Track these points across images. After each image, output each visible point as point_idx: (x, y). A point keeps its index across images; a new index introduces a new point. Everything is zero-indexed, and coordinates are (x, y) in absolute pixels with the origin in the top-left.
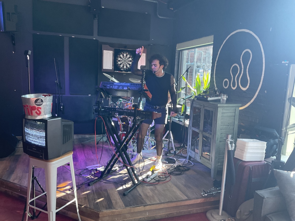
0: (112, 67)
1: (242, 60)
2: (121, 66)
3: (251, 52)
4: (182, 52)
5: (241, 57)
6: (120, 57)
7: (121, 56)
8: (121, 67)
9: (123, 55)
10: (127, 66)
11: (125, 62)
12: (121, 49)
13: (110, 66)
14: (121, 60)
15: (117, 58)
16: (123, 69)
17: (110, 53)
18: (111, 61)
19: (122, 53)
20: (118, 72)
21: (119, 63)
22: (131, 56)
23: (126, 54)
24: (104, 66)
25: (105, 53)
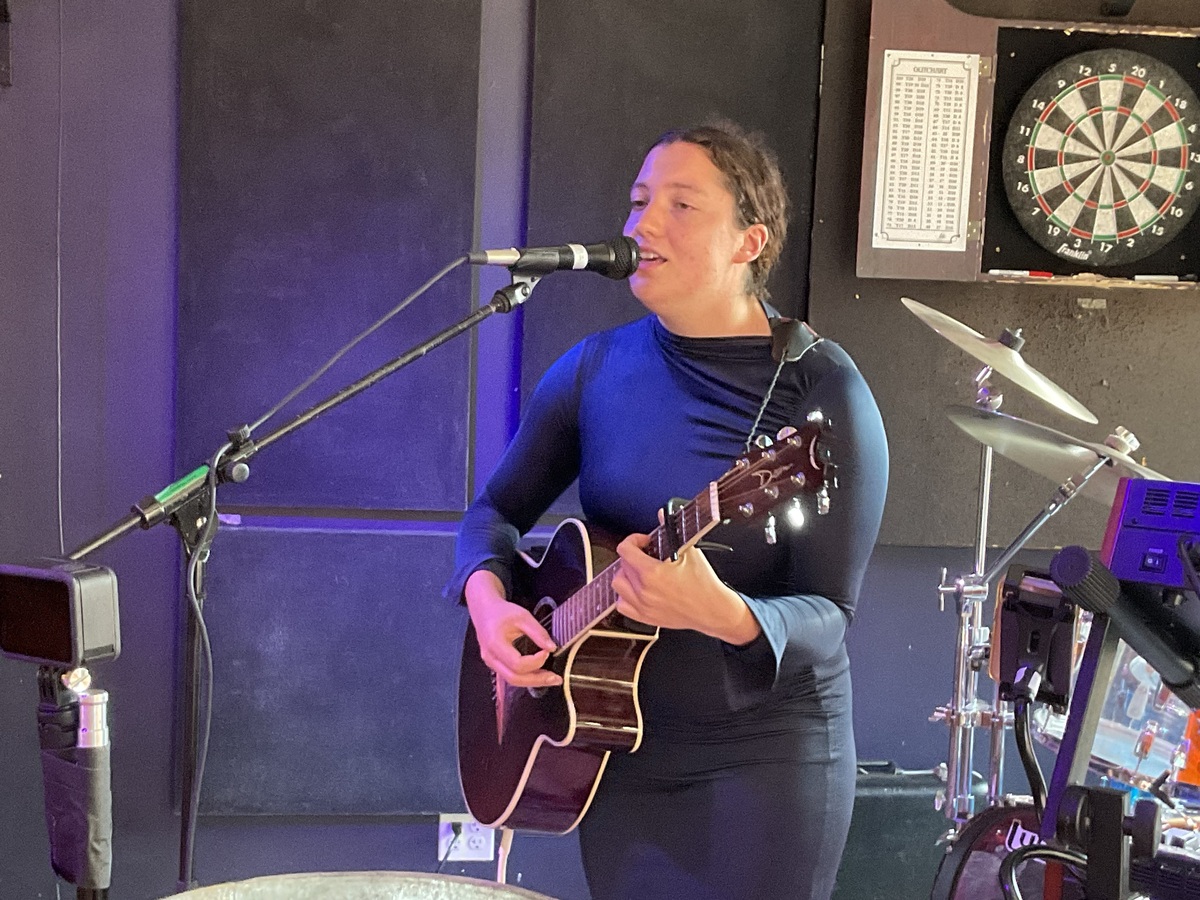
0: (965, 224)
2: (1066, 214)
6: (1060, 122)
7: (1071, 104)
8: (1056, 223)
9: (1092, 98)
10: (1124, 220)
11: (1113, 165)
12: (1072, 30)
13: (944, 213)
14: (1065, 150)
15: (1025, 132)
16: (1080, 250)
17: (957, 82)
18: (956, 164)
19: (1084, 71)
20: (1022, 285)
21: (1042, 185)
22: (1180, 103)
23: (1121, 79)
24: (886, 221)
25: (898, 78)
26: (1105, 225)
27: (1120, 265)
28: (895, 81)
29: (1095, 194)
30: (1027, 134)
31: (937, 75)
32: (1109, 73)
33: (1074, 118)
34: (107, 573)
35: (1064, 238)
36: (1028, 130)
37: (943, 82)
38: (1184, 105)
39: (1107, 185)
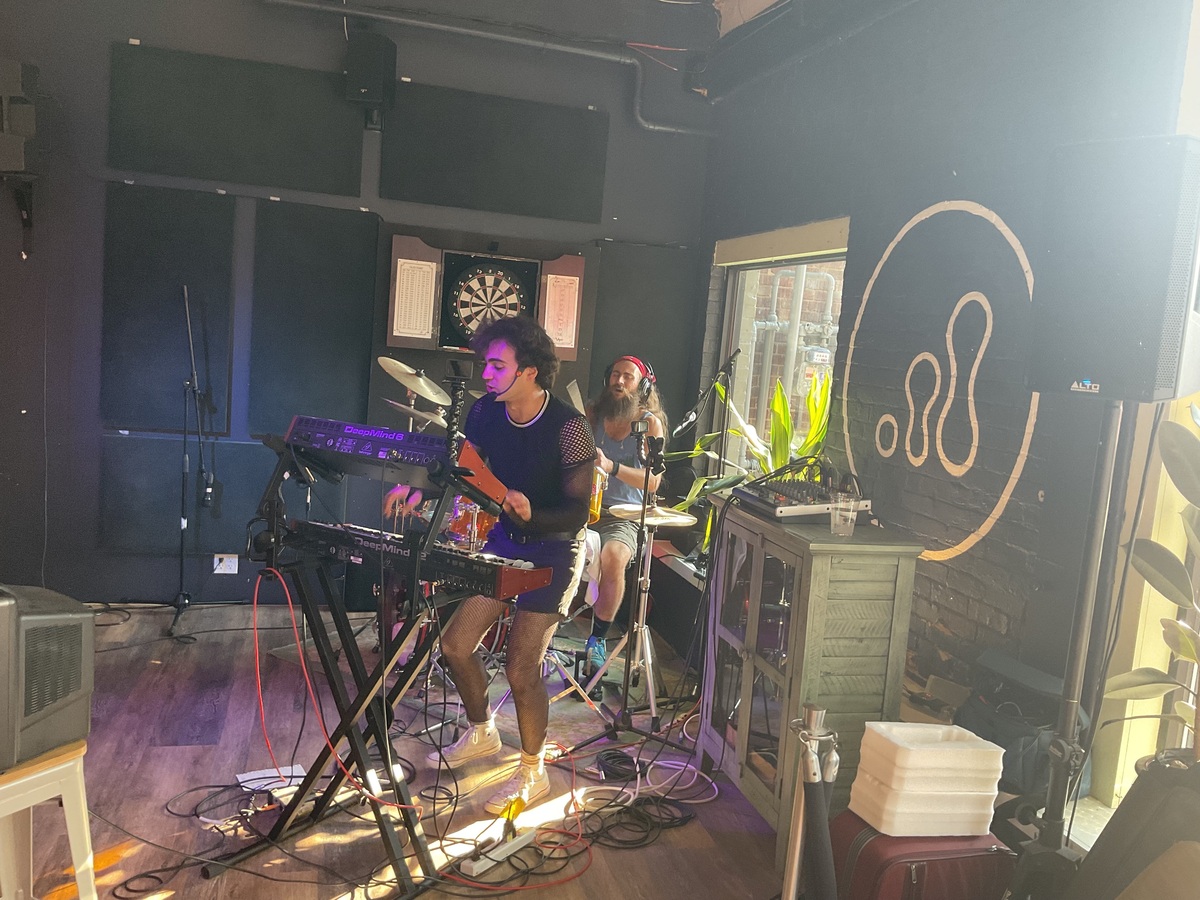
0: (431, 328)
1: (950, 336)
2: (473, 326)
3: (987, 308)
4: (735, 276)
5: (950, 328)
6: (470, 290)
7: (475, 284)
8: (469, 329)
9: (482, 282)
11: (491, 308)
12: (474, 255)
13: (423, 323)
14: (472, 302)
17: (427, 273)
18: (427, 307)
19: (480, 272)
20: (457, 352)
21: (463, 315)
22: (516, 286)
23: (494, 276)
24: (399, 325)
25: (403, 270)
30: (457, 294)
31: (419, 269)
32: (489, 273)
33: (475, 289)
37: (421, 273)
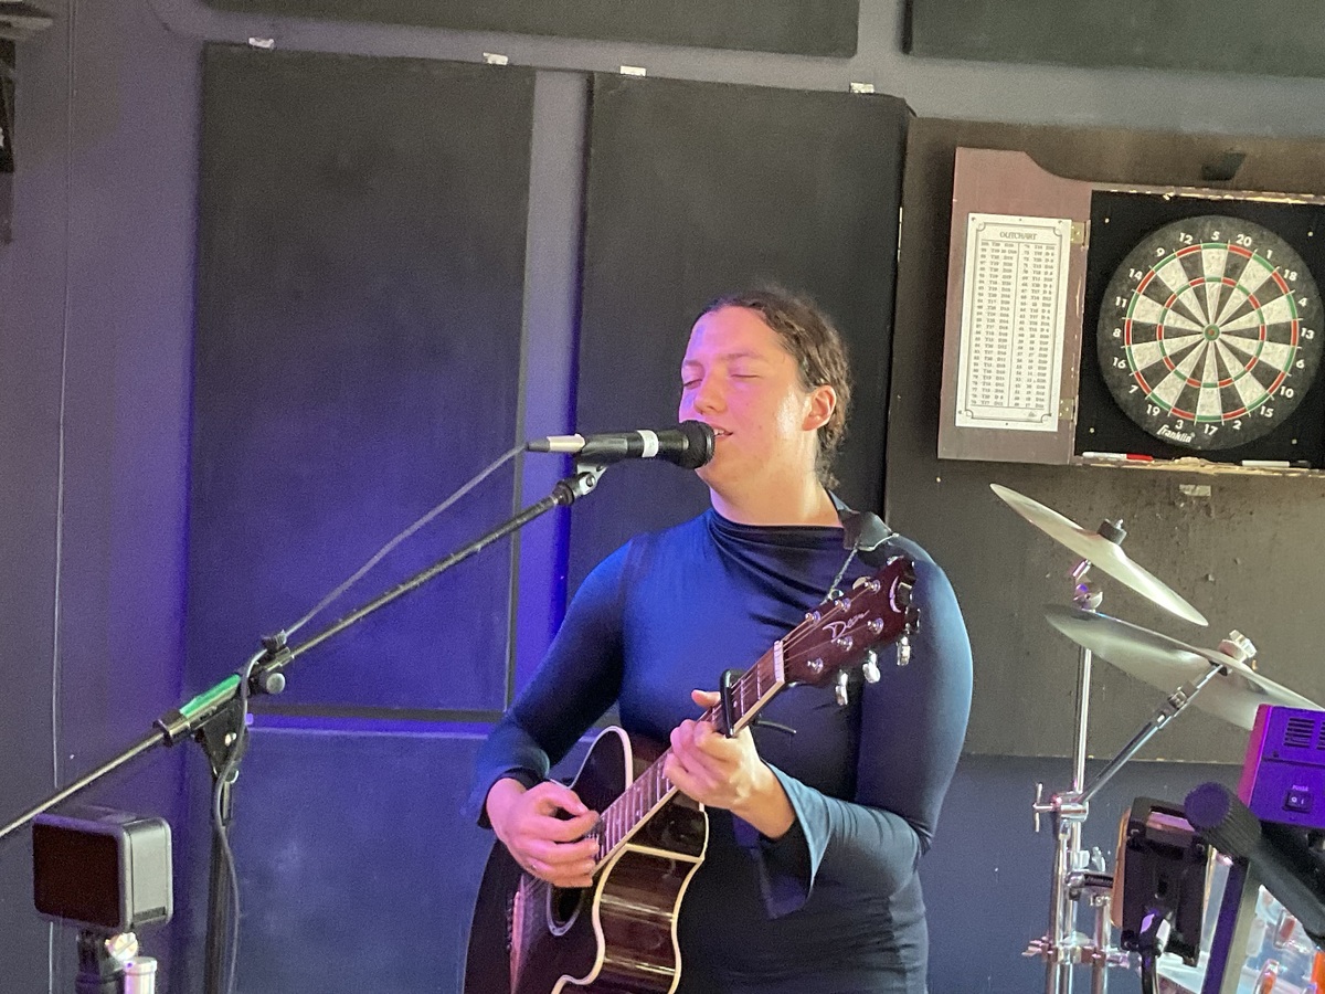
0: (1057, 401)
2: (1167, 393)
6: (1159, 293)
7: (1171, 274)
8: (1155, 402)
9: (1193, 267)
10: (1230, 400)
11: (1217, 341)
12: (1172, 194)
13: (1034, 390)
14: (1165, 324)
15: (1122, 302)
16: (1182, 432)
17: (1047, 248)
18: (1047, 337)
19: (1185, 239)
20: (1119, 469)
21: (1141, 361)
22: (1289, 275)
23: (1226, 248)
24: (971, 398)
25: (983, 244)
26: (1209, 405)
27: (1225, 449)
28: (980, 247)
29: (1198, 372)
30: (1124, 305)
31: (1026, 240)
32: (1213, 241)
33: (1174, 289)
34: (161, 825)
35: (1164, 418)
36: (1125, 301)
37: (1032, 249)
38: (1293, 276)
39: (1210, 361)
